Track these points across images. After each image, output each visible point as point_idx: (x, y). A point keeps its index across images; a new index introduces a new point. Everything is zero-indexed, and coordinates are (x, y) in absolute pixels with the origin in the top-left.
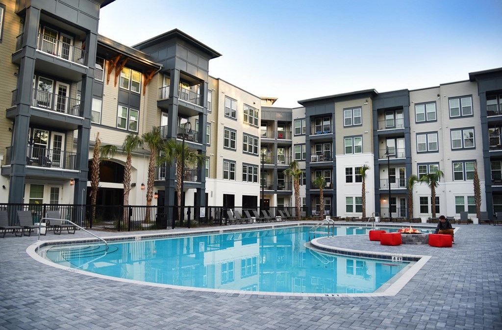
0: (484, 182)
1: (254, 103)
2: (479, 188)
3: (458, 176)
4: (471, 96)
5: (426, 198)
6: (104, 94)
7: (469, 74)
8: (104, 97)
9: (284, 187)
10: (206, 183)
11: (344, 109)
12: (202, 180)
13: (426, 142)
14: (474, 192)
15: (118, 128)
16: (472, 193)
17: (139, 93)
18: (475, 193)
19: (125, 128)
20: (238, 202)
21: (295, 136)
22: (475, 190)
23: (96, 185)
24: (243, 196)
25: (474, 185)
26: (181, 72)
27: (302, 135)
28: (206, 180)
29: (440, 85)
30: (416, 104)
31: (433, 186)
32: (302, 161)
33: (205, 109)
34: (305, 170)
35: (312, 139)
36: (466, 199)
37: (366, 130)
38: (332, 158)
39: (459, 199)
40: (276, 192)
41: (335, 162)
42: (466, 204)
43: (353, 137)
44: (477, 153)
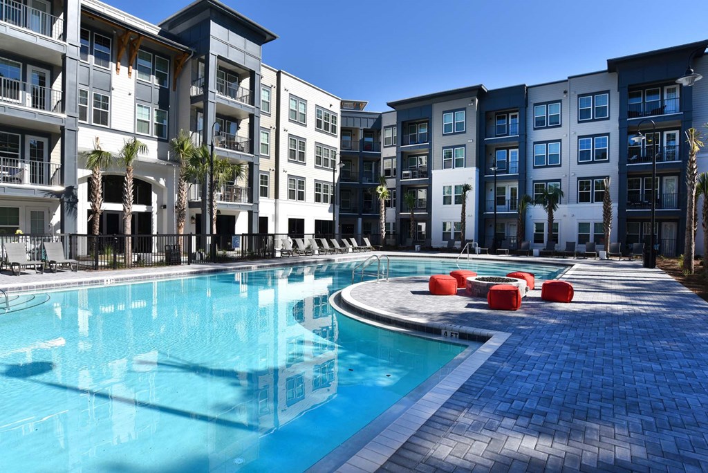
0: (617, 204)
1: (331, 105)
2: (610, 213)
3: (584, 198)
4: (608, 92)
5: (542, 224)
6: (113, 86)
7: (608, 61)
8: (113, 91)
9: (372, 210)
10: (260, 205)
11: (444, 112)
12: (254, 200)
13: (545, 154)
14: (602, 217)
15: (137, 133)
16: (600, 219)
17: (167, 87)
18: (604, 219)
19: (148, 133)
20: (309, 228)
21: (384, 147)
22: (604, 215)
23: (97, 207)
24: (316, 221)
25: (604, 208)
26: (219, 57)
27: (393, 146)
28: (260, 200)
29: (569, 78)
30: (535, 105)
31: (551, 209)
32: (392, 178)
33: (257, 110)
34: (394, 189)
35: (404, 150)
36: (592, 227)
37: (470, 139)
38: (427, 173)
39: (583, 226)
40: (360, 216)
41: (431, 178)
42: (592, 233)
43: (453, 147)
44: (610, 168)
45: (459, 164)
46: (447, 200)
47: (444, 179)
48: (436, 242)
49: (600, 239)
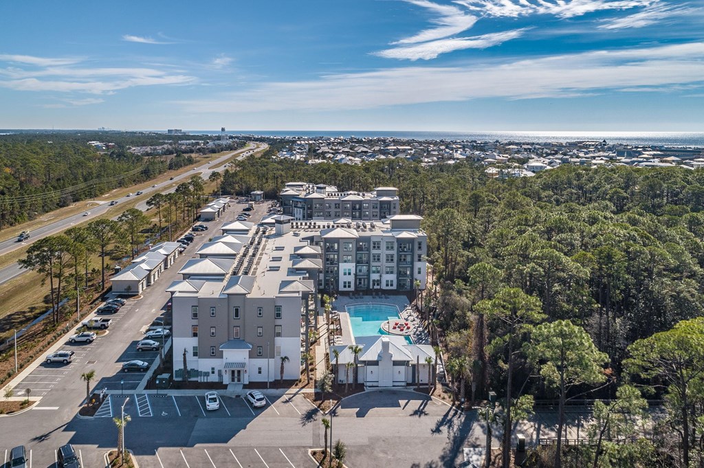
4: (394, 242)
38: (337, 264)
39: (387, 281)
41: (339, 265)
42: (390, 283)
44: (394, 264)
45: (349, 262)
46: (345, 274)
47: (343, 267)
48: (341, 288)
49: (392, 285)
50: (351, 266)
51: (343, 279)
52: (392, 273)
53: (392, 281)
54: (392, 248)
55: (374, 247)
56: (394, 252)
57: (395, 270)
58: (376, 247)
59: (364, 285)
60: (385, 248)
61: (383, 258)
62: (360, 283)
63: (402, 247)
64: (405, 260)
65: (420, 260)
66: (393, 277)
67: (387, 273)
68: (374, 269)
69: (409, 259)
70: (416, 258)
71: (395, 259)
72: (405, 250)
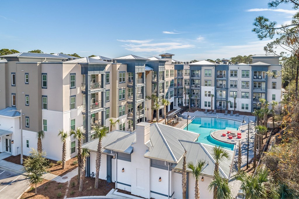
4: (249, 70)
5: (232, 103)
11: (205, 70)
21: (184, 76)
32: (187, 85)
34: (188, 89)
35: (192, 79)
36: (245, 105)
37: (213, 78)
38: (200, 87)
39: (243, 105)
40: (177, 97)
41: (201, 88)
42: (245, 107)
43: (208, 80)
44: (249, 90)
45: (210, 85)
46: (206, 95)
47: (205, 89)
48: (203, 107)
49: (247, 108)
50: (211, 89)
51: (205, 99)
52: (247, 97)
53: (247, 105)
54: (248, 76)
55: (232, 75)
56: (249, 79)
57: (250, 95)
58: (234, 75)
59: (224, 107)
60: (241, 75)
61: (239, 84)
62: (220, 105)
63: (257, 75)
64: (259, 87)
65: (274, 88)
66: (248, 102)
67: (243, 97)
68: (231, 93)
69: (263, 85)
70: (270, 85)
71: (250, 84)
72: (260, 77)
